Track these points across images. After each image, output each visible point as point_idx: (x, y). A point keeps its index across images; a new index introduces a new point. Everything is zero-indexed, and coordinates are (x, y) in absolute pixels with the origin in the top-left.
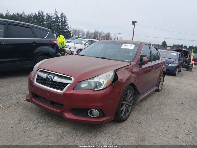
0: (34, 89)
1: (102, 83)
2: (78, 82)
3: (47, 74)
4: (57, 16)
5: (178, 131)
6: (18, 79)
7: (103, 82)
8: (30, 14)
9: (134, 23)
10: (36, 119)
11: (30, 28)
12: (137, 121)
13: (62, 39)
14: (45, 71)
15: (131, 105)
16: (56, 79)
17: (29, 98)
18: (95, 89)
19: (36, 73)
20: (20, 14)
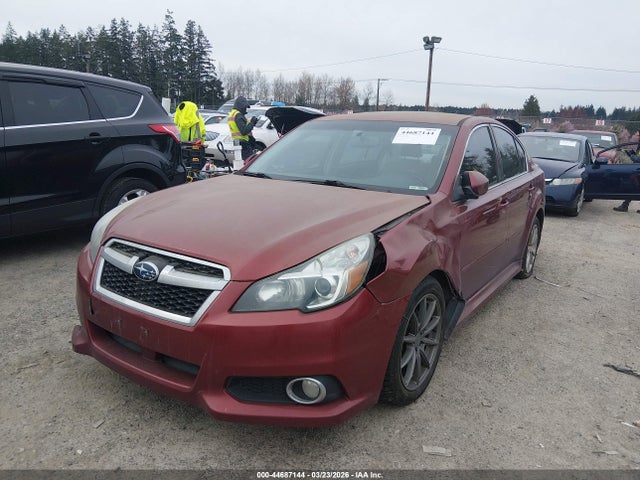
0: (96, 313)
1: (332, 282)
2: (246, 284)
3: (135, 258)
4: (173, 32)
5: (598, 427)
6: (47, 262)
7: (336, 278)
8: (85, 31)
9: (430, 43)
10: (109, 411)
11: (79, 87)
12: (457, 395)
13: (191, 115)
14: (129, 247)
15: (436, 341)
16: (168, 275)
17: (80, 342)
18: (308, 303)
19: (99, 254)
20: (52, 33)
